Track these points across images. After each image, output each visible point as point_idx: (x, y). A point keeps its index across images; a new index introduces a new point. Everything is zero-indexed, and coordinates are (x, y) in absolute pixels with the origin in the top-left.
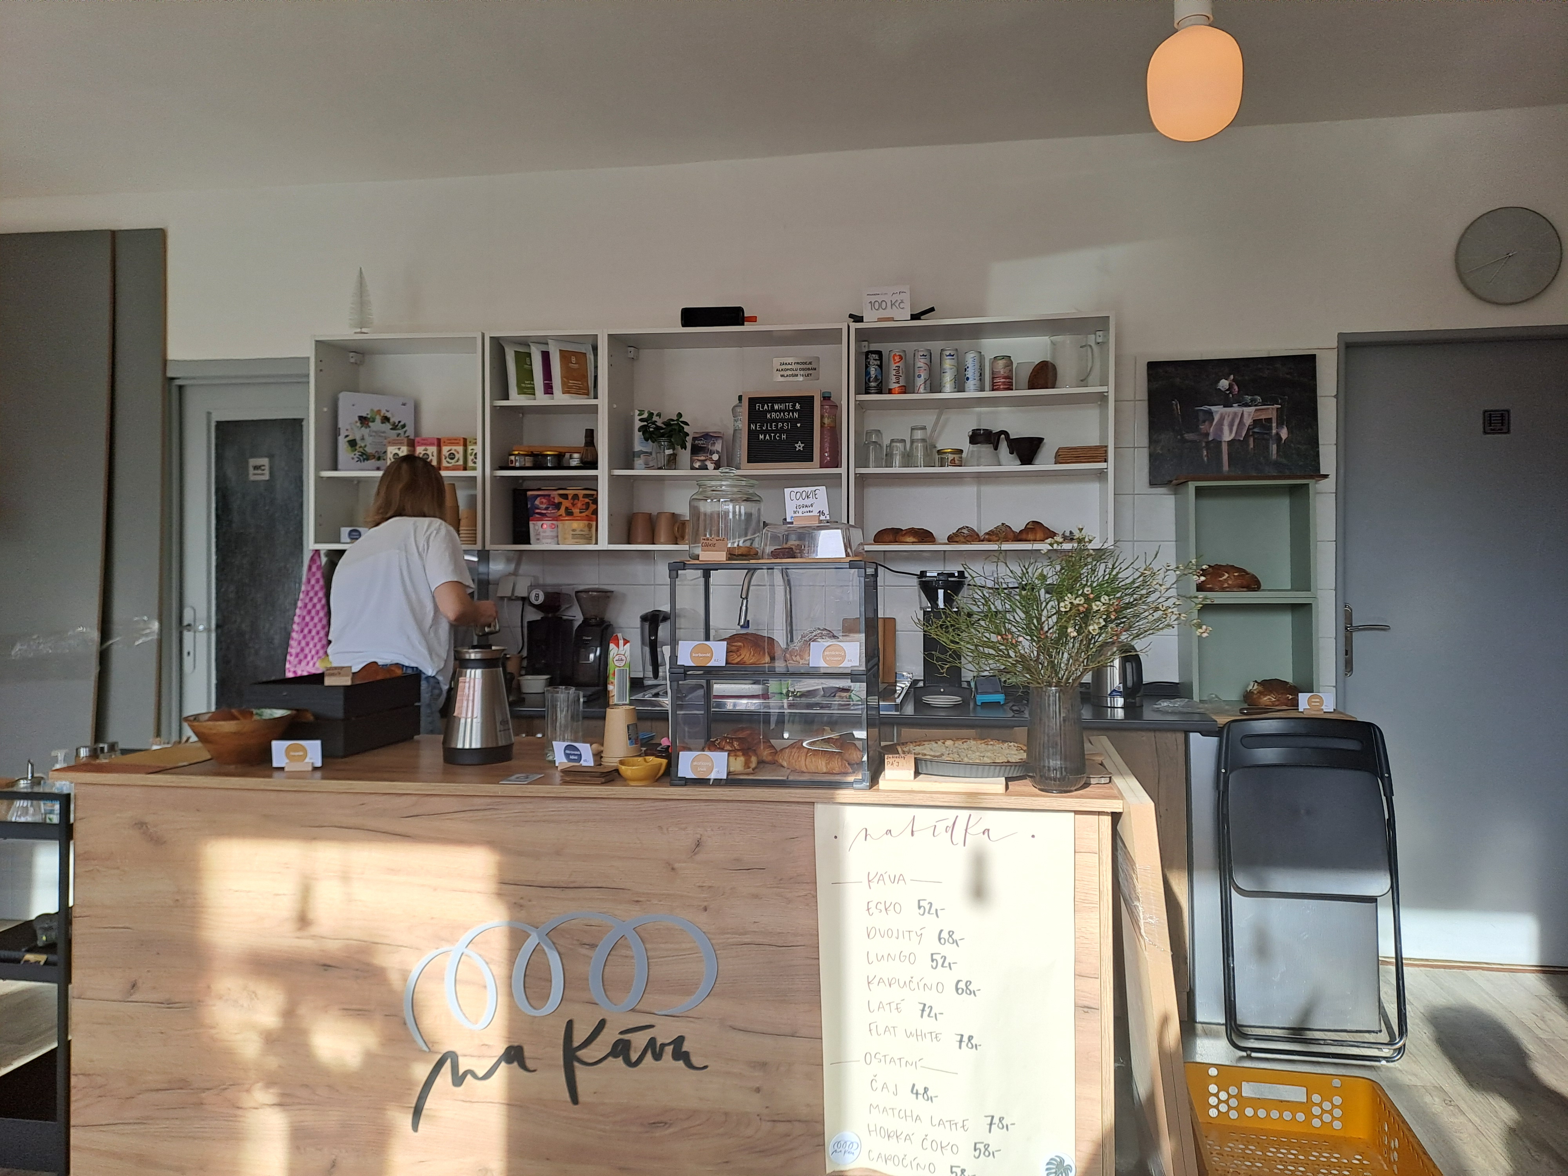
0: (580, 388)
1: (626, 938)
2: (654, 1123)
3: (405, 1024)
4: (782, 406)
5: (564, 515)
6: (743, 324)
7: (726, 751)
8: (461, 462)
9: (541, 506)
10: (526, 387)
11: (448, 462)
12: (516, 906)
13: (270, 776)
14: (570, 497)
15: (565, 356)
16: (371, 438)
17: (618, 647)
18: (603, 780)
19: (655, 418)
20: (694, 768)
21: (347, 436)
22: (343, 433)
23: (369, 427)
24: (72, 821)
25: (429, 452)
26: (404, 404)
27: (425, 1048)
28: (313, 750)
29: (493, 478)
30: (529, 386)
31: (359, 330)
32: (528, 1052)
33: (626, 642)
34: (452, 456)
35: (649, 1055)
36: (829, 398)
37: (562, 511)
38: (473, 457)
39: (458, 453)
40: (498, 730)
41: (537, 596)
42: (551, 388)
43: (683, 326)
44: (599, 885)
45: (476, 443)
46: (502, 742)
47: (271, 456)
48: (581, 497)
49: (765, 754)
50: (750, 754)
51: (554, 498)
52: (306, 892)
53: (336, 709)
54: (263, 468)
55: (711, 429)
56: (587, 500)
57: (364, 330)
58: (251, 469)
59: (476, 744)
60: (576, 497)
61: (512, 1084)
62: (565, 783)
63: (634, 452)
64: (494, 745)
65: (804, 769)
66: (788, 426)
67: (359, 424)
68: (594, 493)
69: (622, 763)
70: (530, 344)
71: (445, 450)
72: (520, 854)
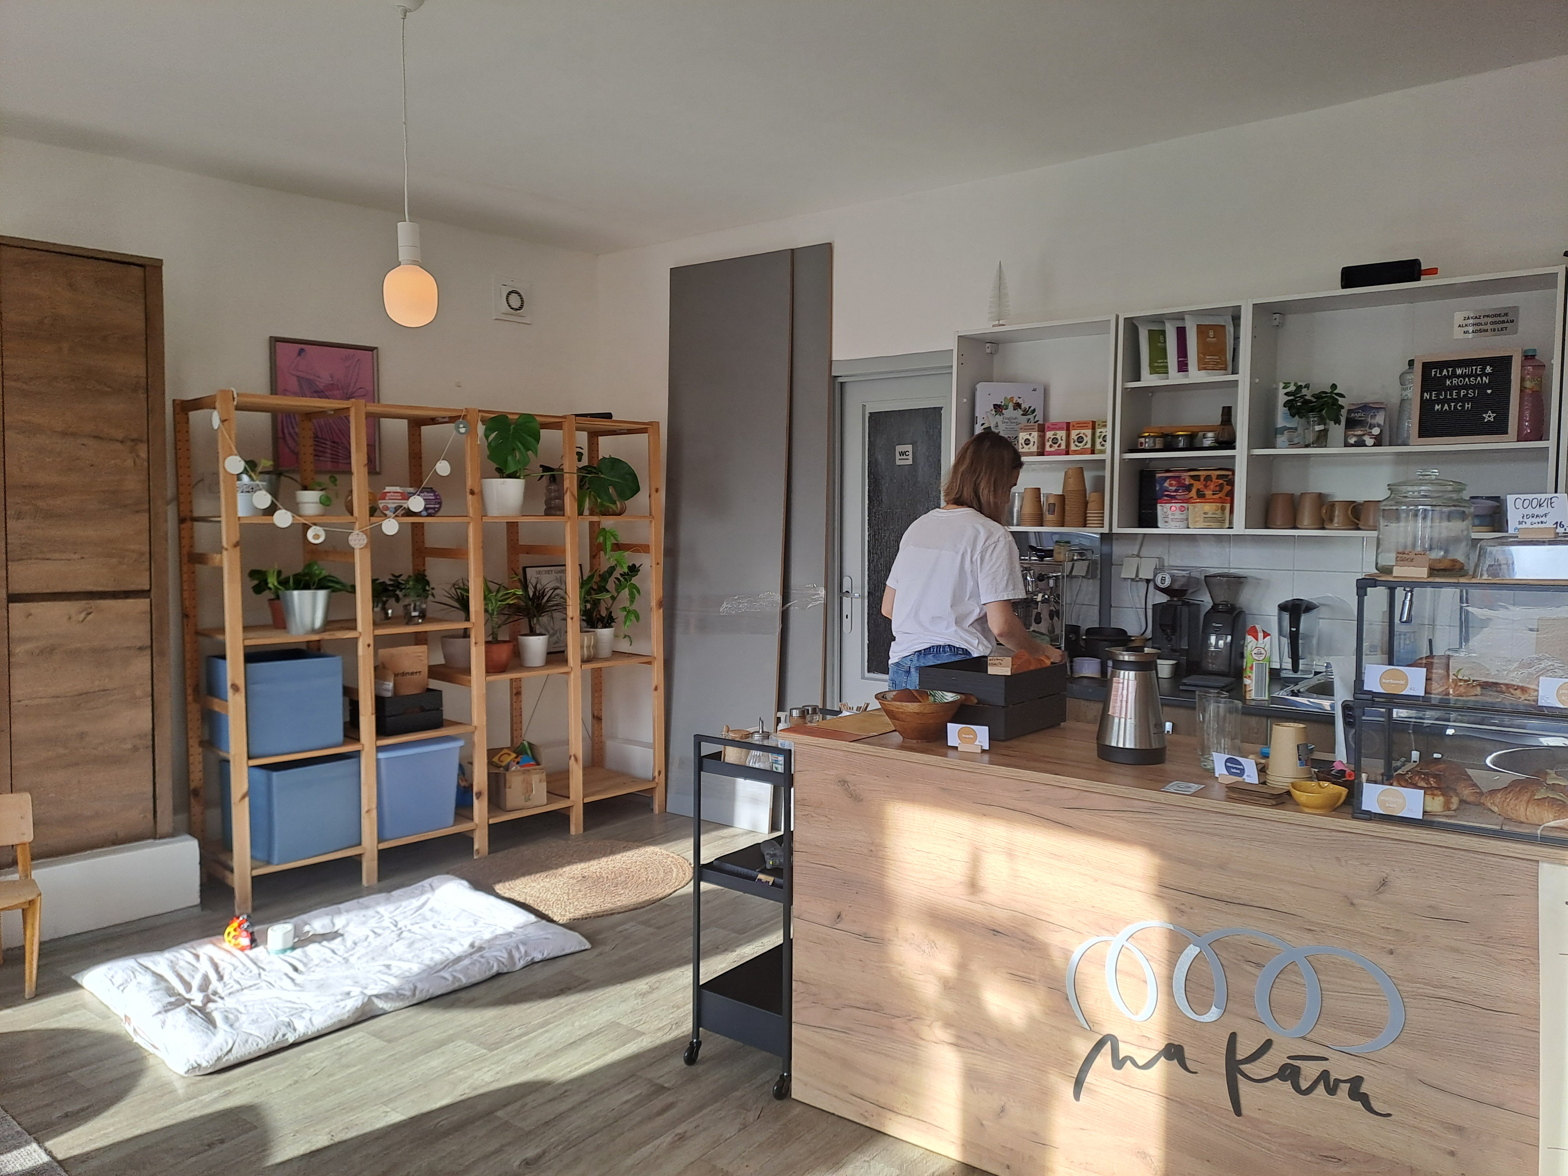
0: (1218, 363)
1: (1296, 965)
2: (1326, 1157)
3: (1068, 999)
4: (1467, 371)
5: (1195, 497)
6: (1419, 279)
7: (1421, 788)
8: (1089, 446)
9: (1170, 488)
10: (1159, 367)
11: (1076, 446)
12: (1176, 911)
13: (945, 755)
14: (1202, 478)
15: (1202, 330)
16: (1004, 425)
17: (1257, 640)
18: (1274, 802)
19: (1304, 391)
20: (1381, 803)
21: (983, 424)
22: (980, 422)
23: (1003, 414)
24: (792, 772)
25: (1058, 437)
26: (1035, 390)
27: (1086, 1026)
28: (982, 734)
29: (1122, 461)
30: (1162, 364)
31: (997, 322)
32: (1188, 1053)
33: (1266, 635)
34: (1080, 440)
35: (1321, 1088)
36: (1533, 357)
37: (1193, 493)
38: (1101, 440)
39: (1086, 436)
40: (1152, 732)
41: (1163, 579)
42: (1186, 365)
43: (1343, 287)
44: (1267, 906)
45: (1105, 426)
46: (1155, 746)
47: (913, 444)
48: (1214, 478)
49: (1467, 793)
50: (1452, 794)
51: (1184, 480)
52: (975, 862)
53: (998, 698)
54: (907, 453)
55: (1369, 399)
56: (1221, 481)
57: (1001, 322)
58: (897, 454)
59: (1130, 745)
60: (1208, 478)
61: (1170, 1081)
62: (1229, 799)
63: (1277, 429)
64: (1148, 748)
65: (1523, 819)
66: (1474, 393)
67: (993, 412)
68: (1230, 473)
69: (1294, 785)
70: (1165, 321)
71: (1074, 434)
72: (1180, 860)
